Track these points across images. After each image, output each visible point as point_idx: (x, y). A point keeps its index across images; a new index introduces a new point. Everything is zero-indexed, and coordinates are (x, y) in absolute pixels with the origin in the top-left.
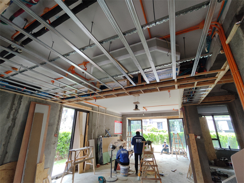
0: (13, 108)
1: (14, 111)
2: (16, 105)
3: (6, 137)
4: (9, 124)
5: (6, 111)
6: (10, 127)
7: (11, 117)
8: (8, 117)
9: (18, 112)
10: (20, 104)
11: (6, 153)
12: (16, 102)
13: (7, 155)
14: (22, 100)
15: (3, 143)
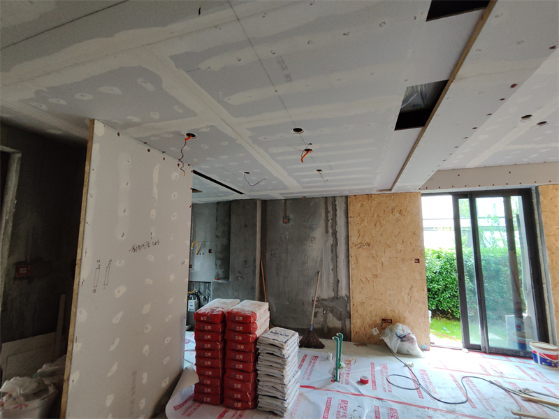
0: (329, 218)
1: (331, 221)
2: (331, 212)
3: (332, 259)
4: (331, 241)
5: (322, 223)
6: (332, 246)
7: (330, 230)
8: (327, 232)
9: (336, 222)
10: (336, 210)
11: (338, 281)
12: (330, 209)
13: (340, 284)
14: (337, 203)
15: (331, 267)
